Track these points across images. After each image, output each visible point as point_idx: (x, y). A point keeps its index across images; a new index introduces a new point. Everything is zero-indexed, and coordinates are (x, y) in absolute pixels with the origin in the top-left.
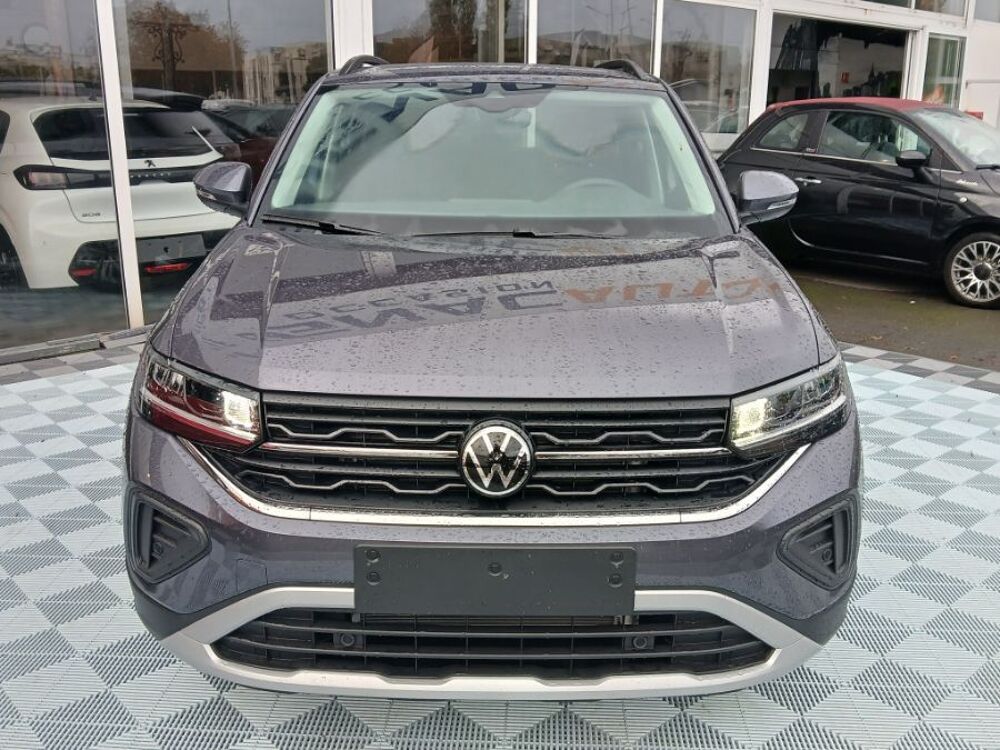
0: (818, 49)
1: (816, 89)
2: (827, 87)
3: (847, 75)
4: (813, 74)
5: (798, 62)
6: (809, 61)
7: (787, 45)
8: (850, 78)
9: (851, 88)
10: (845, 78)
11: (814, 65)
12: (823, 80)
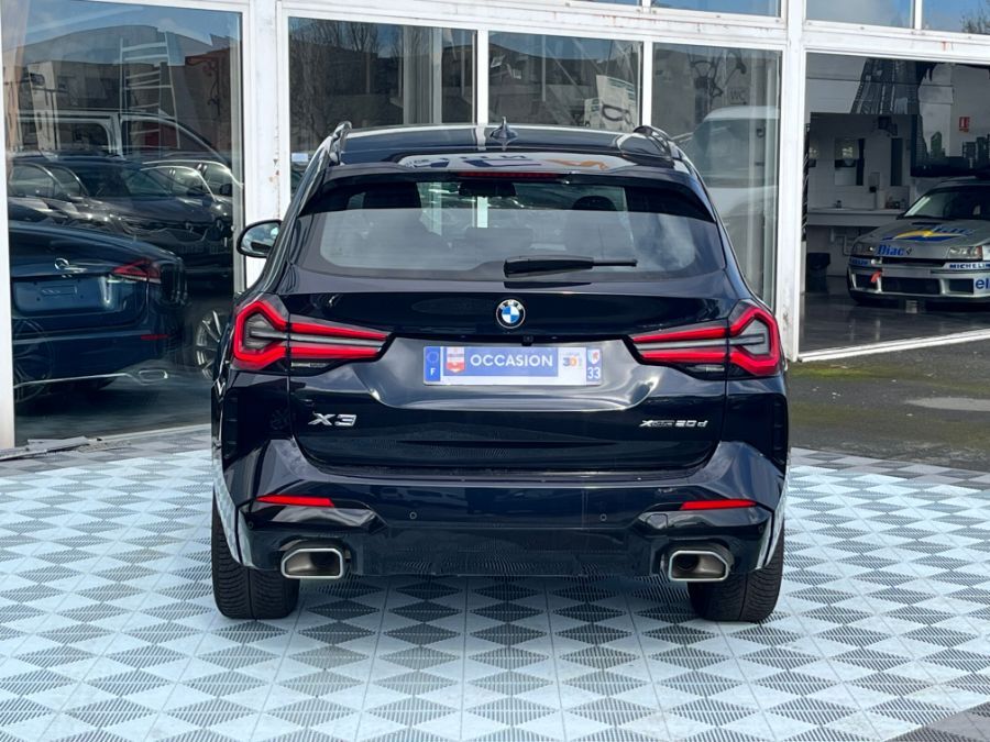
0: (919, 84)
1: (919, 141)
2: (937, 138)
3: (966, 119)
4: (915, 120)
5: (887, 104)
6: (905, 101)
7: (868, 78)
8: (972, 125)
9: (973, 139)
10: (964, 124)
11: (914, 106)
12: (929, 126)
